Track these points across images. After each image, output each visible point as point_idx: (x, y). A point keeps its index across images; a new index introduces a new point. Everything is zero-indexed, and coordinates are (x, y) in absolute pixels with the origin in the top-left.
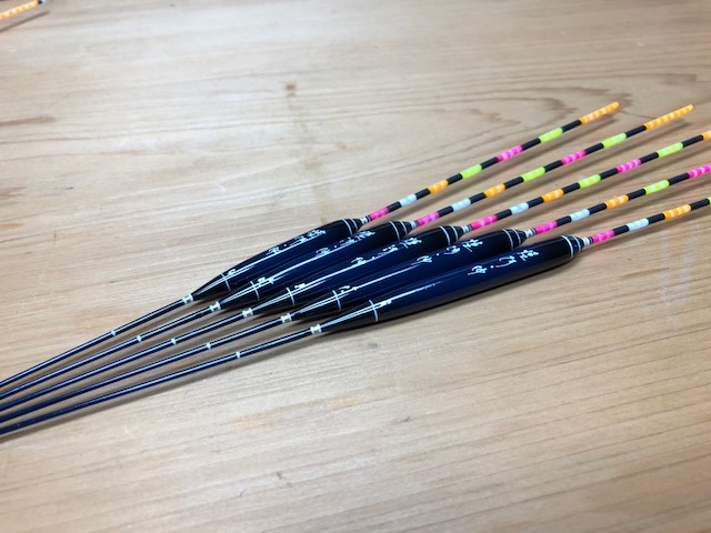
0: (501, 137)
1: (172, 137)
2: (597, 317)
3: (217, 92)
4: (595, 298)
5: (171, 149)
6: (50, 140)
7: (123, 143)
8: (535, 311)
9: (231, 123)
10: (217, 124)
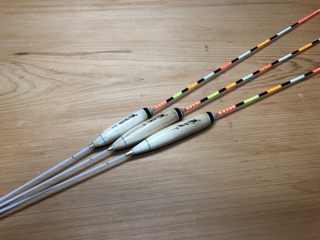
0: (275, 76)
1: (170, 64)
2: (299, 139)
3: (182, 46)
4: (298, 134)
5: (171, 68)
6: (131, 60)
7: (156, 64)
8: (281, 136)
9: (188, 60)
10: (185, 60)
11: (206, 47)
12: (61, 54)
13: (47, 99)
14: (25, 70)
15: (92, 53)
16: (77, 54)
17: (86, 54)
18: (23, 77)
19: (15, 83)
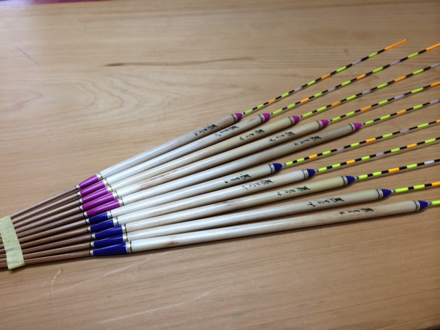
11: (346, 51)
12: (167, 64)
13: (165, 114)
14: (127, 83)
15: (206, 62)
16: (187, 63)
17: (198, 63)
18: (126, 90)
19: (118, 97)
